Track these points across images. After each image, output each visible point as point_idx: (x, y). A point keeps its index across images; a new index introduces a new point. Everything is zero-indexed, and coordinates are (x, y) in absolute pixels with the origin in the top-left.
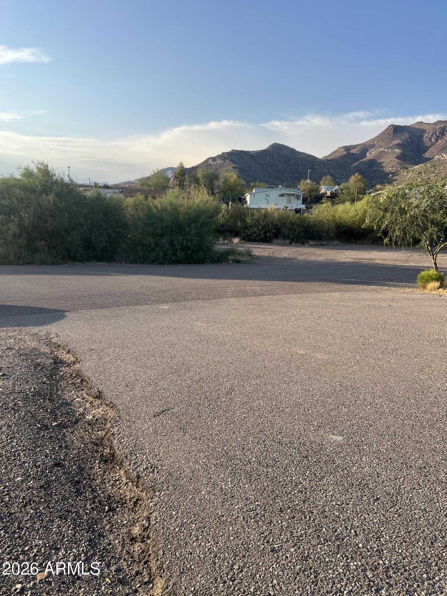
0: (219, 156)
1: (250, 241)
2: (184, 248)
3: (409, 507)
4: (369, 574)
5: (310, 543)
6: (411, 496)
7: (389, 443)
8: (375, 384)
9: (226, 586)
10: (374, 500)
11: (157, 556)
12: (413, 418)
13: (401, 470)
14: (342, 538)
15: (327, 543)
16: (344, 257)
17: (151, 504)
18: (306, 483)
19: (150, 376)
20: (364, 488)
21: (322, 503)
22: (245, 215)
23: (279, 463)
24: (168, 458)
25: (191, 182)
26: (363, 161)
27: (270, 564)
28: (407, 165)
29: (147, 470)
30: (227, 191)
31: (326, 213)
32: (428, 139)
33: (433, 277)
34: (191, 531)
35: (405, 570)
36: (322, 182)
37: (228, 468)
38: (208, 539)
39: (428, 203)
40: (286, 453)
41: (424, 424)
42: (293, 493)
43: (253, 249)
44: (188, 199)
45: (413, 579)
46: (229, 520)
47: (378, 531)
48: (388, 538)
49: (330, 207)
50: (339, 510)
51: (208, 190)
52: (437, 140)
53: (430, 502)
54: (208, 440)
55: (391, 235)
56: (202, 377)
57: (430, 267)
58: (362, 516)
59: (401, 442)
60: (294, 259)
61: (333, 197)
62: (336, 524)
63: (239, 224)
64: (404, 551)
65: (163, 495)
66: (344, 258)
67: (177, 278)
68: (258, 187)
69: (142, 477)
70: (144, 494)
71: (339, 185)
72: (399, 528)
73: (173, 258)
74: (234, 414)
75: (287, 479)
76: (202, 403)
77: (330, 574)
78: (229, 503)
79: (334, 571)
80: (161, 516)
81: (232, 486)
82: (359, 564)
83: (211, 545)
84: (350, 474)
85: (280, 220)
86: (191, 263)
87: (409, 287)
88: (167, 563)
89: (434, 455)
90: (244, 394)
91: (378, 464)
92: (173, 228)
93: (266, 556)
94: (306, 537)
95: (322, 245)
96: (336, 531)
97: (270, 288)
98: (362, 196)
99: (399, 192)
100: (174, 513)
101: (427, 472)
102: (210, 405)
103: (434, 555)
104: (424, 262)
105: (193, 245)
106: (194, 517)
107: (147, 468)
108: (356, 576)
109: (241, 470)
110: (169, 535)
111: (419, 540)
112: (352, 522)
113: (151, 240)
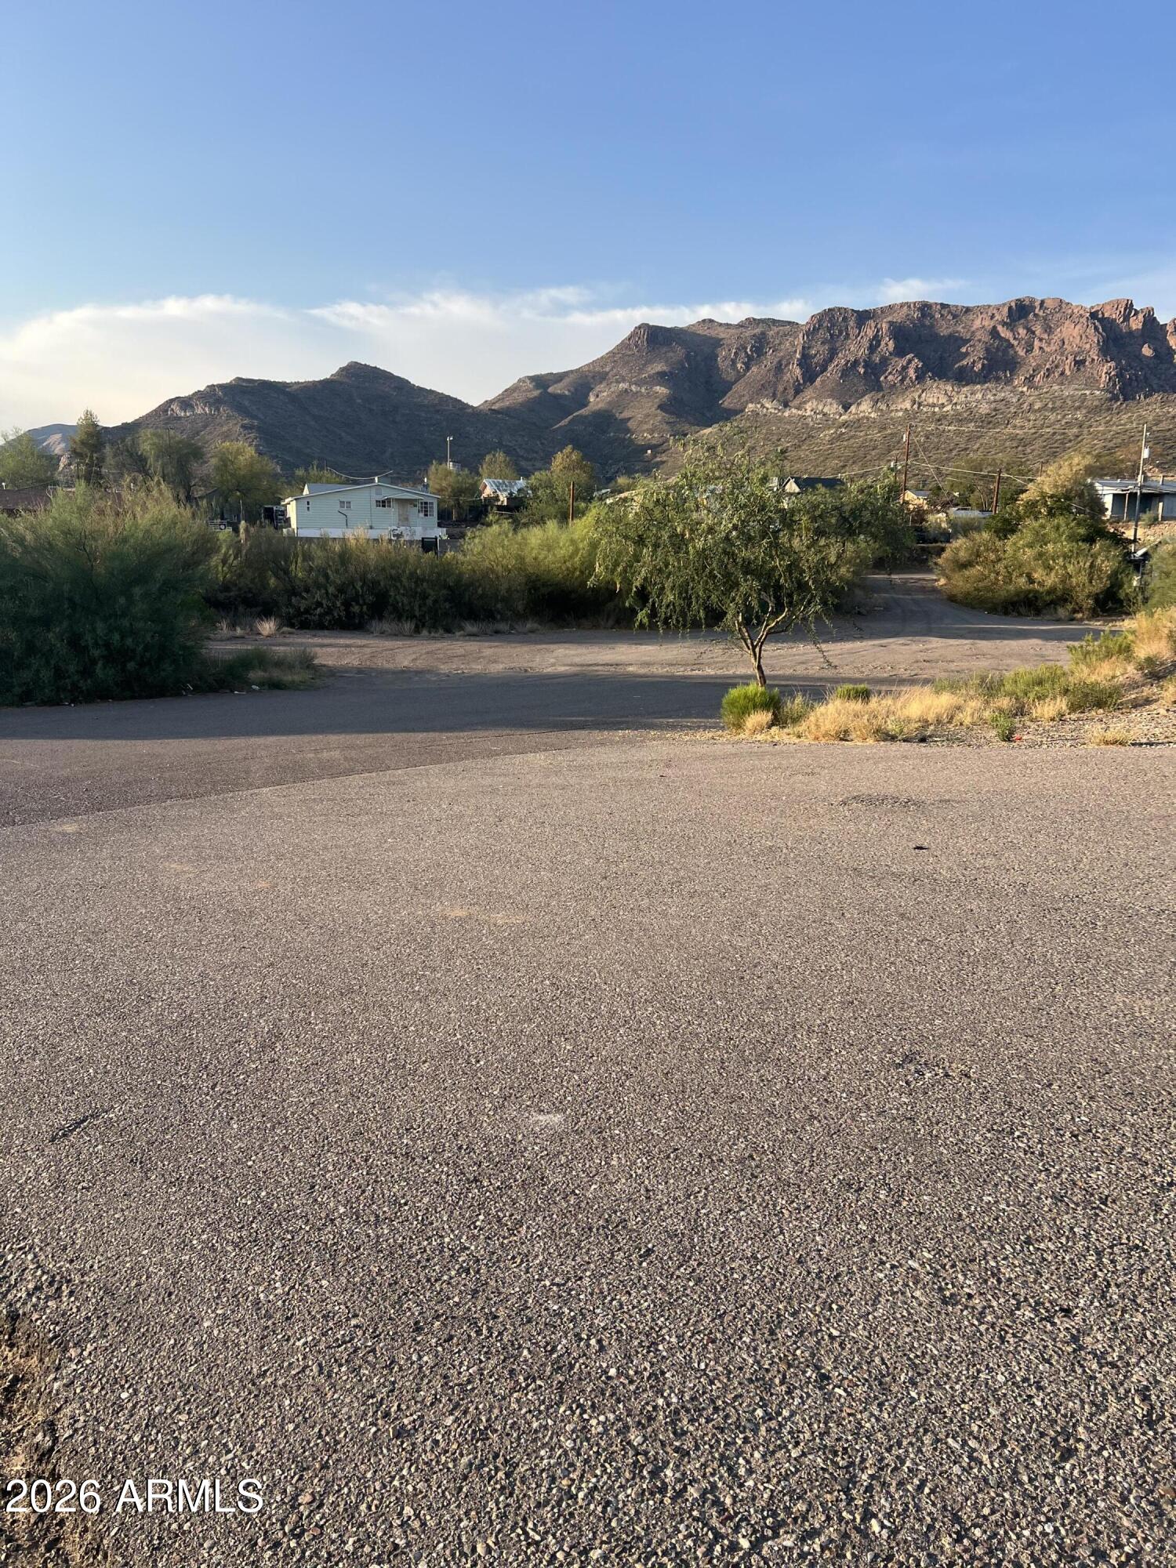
0: (199, 395)
1: (308, 628)
2: (115, 656)
3: (719, 1257)
4: (635, 1437)
5: (493, 1392)
6: (722, 1229)
7: (670, 1113)
8: (635, 971)
9: (281, 1554)
10: (641, 1256)
11: (83, 1520)
12: (722, 1044)
13: (698, 1173)
14: (570, 1363)
15: (533, 1385)
16: (552, 660)
17: (56, 1385)
18: (476, 1248)
19: (34, 1029)
20: (618, 1232)
21: (517, 1289)
22: (286, 558)
23: (406, 1208)
24: (101, 1250)
25: (121, 466)
26: (581, 416)
27: (393, 1469)
28: (686, 427)
29: (38, 1294)
30: (231, 491)
31: (499, 550)
32: (728, 362)
33: (757, 700)
34: (177, 1434)
35: (716, 1409)
36: (484, 469)
37: (274, 1244)
38: (225, 1445)
39: (735, 521)
40: (424, 1178)
41: (747, 1053)
42: (445, 1277)
43: (318, 649)
44: (118, 514)
45: (733, 1427)
46: (280, 1382)
47: (652, 1328)
48: (674, 1340)
49: (510, 535)
50: (560, 1296)
51: (174, 488)
52: (748, 368)
53: (765, 1235)
54: (214, 1179)
55: (654, 603)
56: (188, 1012)
57: (751, 677)
58: (613, 1299)
59: (697, 1106)
60: (429, 672)
61: (515, 507)
62: (553, 1333)
63: (272, 581)
64: (712, 1363)
65: (90, 1354)
66: (553, 665)
67: (99, 743)
68: (318, 480)
69: (24, 1314)
70: (34, 1361)
71: (527, 477)
72: (699, 1312)
73: (85, 684)
74: (284, 1101)
75: (430, 1244)
76: (191, 1082)
77: (542, 1459)
78: (279, 1337)
79: (552, 1449)
80: (87, 1411)
81: (287, 1289)
82: (611, 1417)
83: (235, 1456)
84: (583, 1205)
85: (384, 569)
86: (140, 697)
87: (705, 728)
88: (112, 1534)
89: (769, 1124)
90: (308, 1043)
91: (648, 1168)
92: (77, 599)
93: (382, 1452)
94: (481, 1380)
95: (497, 632)
96: (554, 1349)
97: (370, 751)
98: (583, 505)
99: (668, 494)
100: (124, 1395)
101: (757, 1166)
102: (214, 1086)
103: (776, 1360)
104: (736, 664)
105: (142, 646)
106: (185, 1395)
107: (38, 1288)
108: (604, 1450)
109: (308, 1243)
110: (114, 1459)
111: (743, 1332)
112: (592, 1319)
113: (13, 636)
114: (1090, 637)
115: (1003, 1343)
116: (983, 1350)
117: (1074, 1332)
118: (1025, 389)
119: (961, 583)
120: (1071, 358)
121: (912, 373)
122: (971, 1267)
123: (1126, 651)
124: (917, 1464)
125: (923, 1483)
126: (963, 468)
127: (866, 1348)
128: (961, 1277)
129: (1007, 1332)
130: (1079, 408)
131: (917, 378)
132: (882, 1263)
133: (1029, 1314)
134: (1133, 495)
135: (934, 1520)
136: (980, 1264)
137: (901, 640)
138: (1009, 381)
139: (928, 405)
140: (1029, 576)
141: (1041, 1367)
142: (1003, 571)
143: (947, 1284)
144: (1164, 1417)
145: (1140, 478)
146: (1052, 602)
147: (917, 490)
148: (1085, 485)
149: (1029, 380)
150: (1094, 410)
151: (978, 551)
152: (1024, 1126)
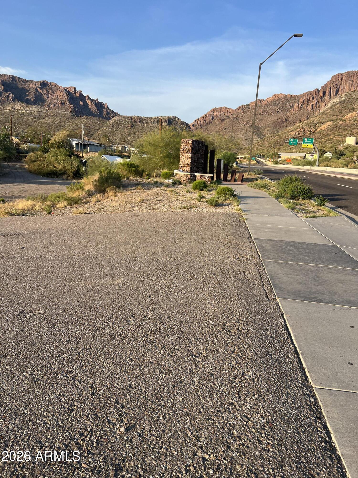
114: (72, 184)
115: (53, 387)
116: (47, 391)
117: (73, 377)
118: (48, 109)
119: (33, 167)
120: (60, 102)
121: (11, 98)
122: (43, 368)
123: (82, 188)
124: (27, 432)
125: (29, 437)
126: (30, 131)
127: (10, 404)
128: (40, 372)
129: (54, 384)
130: (64, 117)
131: (13, 100)
132: (14, 376)
133: (60, 376)
134: (81, 144)
135: (33, 446)
136: (45, 367)
137: (15, 184)
138: (43, 106)
139: (17, 109)
140: (54, 166)
141: (64, 390)
142: (46, 164)
143: (35, 376)
144: (97, 391)
145: (82, 139)
146: (61, 174)
147: (16, 136)
148: (68, 140)
149: (49, 106)
150: (68, 118)
151: (37, 157)
152: (57, 324)
